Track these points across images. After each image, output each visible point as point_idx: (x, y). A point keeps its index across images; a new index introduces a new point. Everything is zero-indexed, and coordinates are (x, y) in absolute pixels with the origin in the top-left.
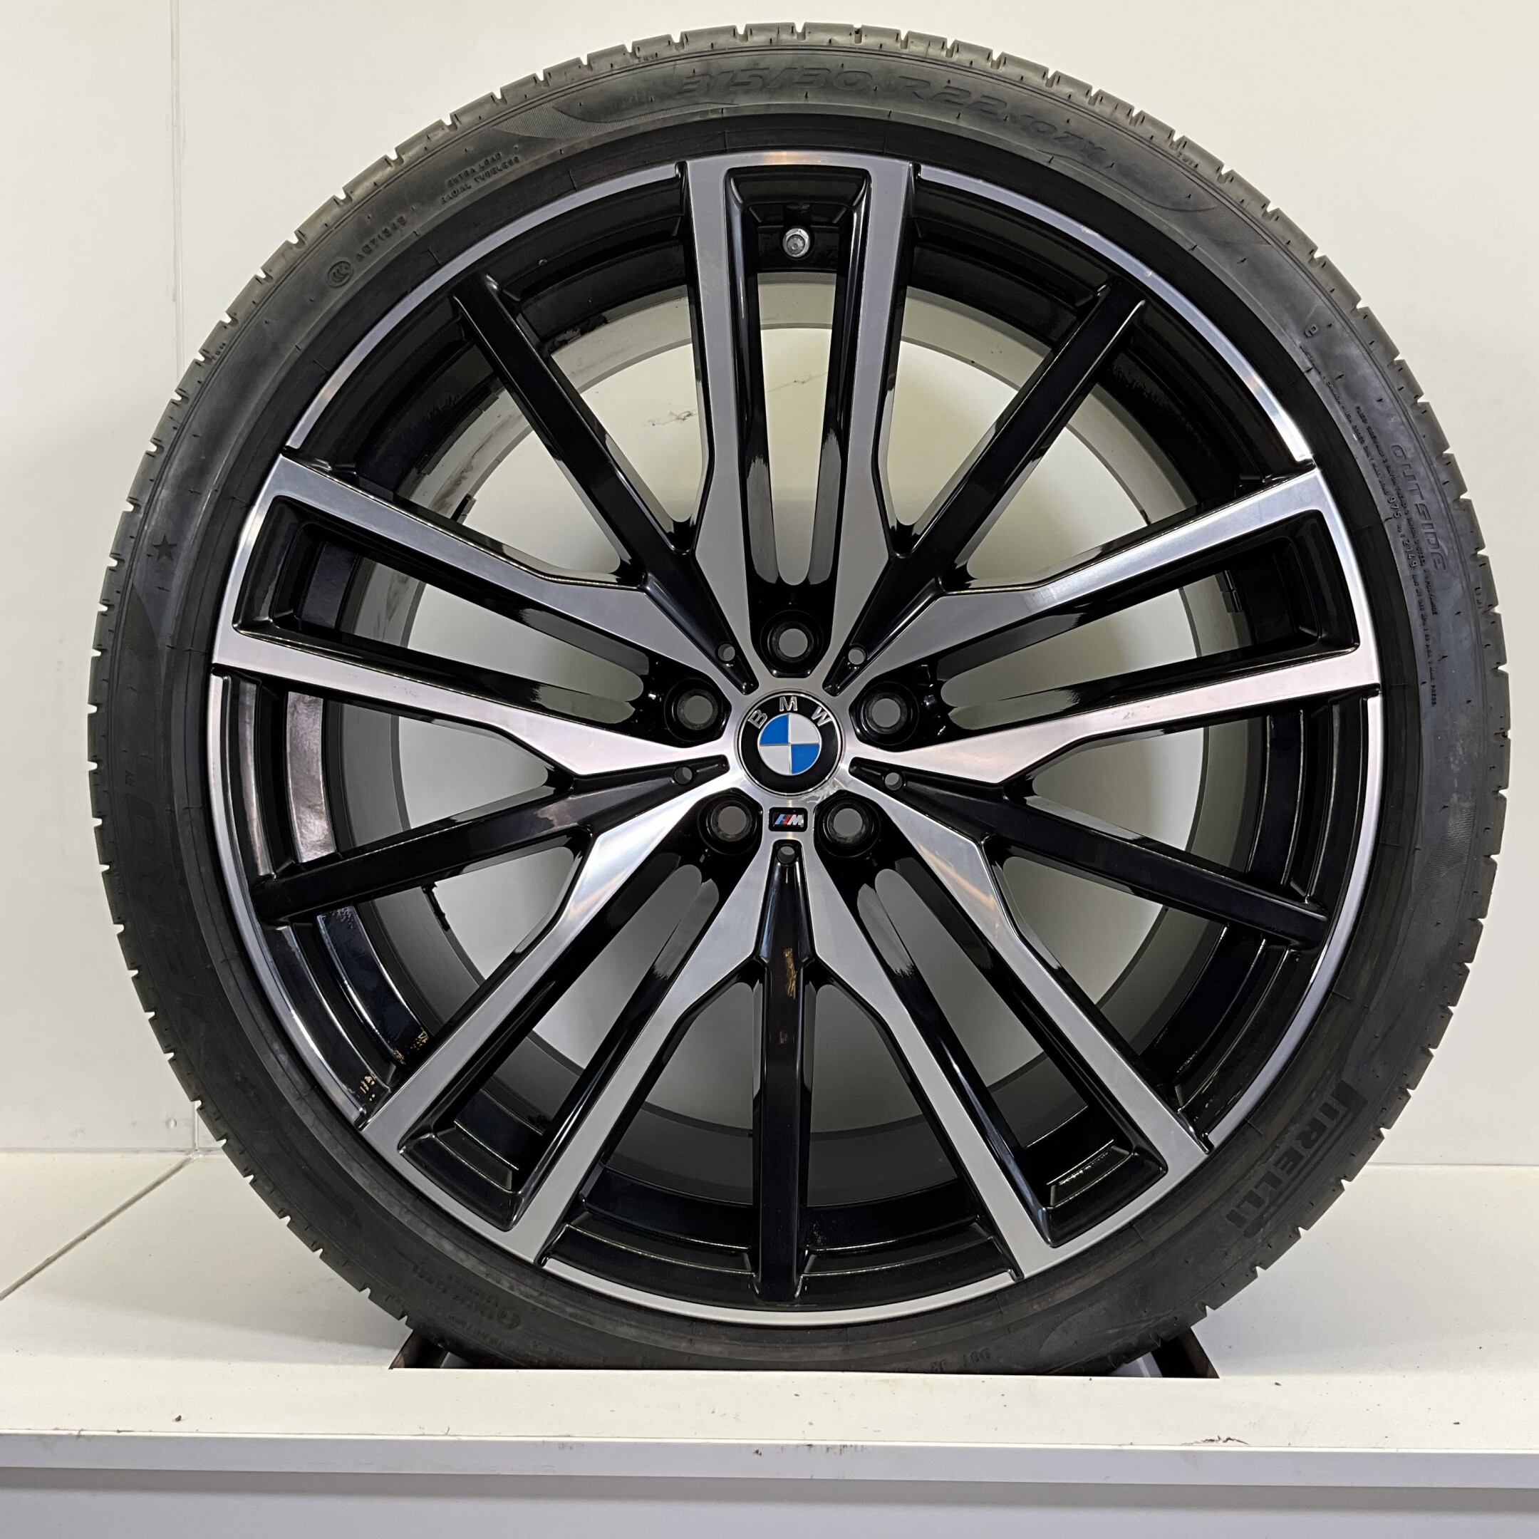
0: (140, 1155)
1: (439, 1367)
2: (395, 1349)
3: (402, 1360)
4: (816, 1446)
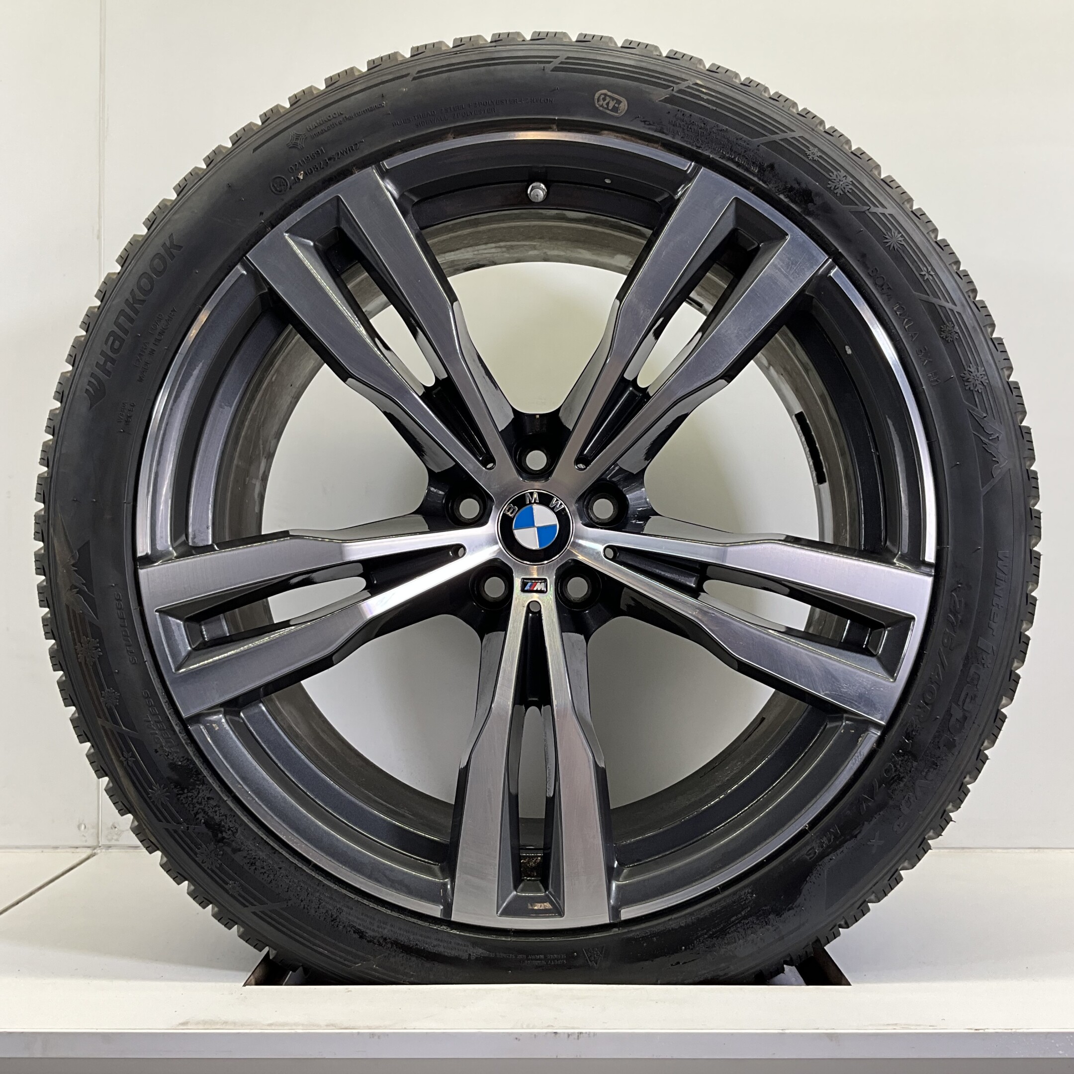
0: (59, 850)
1: (282, 985)
2: (249, 971)
3: (253, 982)
4: (560, 1033)
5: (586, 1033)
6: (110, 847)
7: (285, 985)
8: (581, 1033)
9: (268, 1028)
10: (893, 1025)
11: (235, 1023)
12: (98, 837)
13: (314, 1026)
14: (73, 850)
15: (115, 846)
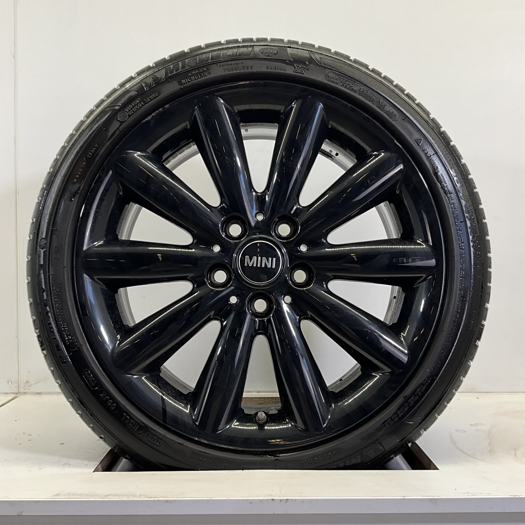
5: (291, 499)
6: (25, 393)
8: (288, 499)
9: (106, 497)
10: (467, 493)
11: (86, 495)
12: (19, 388)
13: (132, 496)
14: (5, 395)
15: (28, 392)
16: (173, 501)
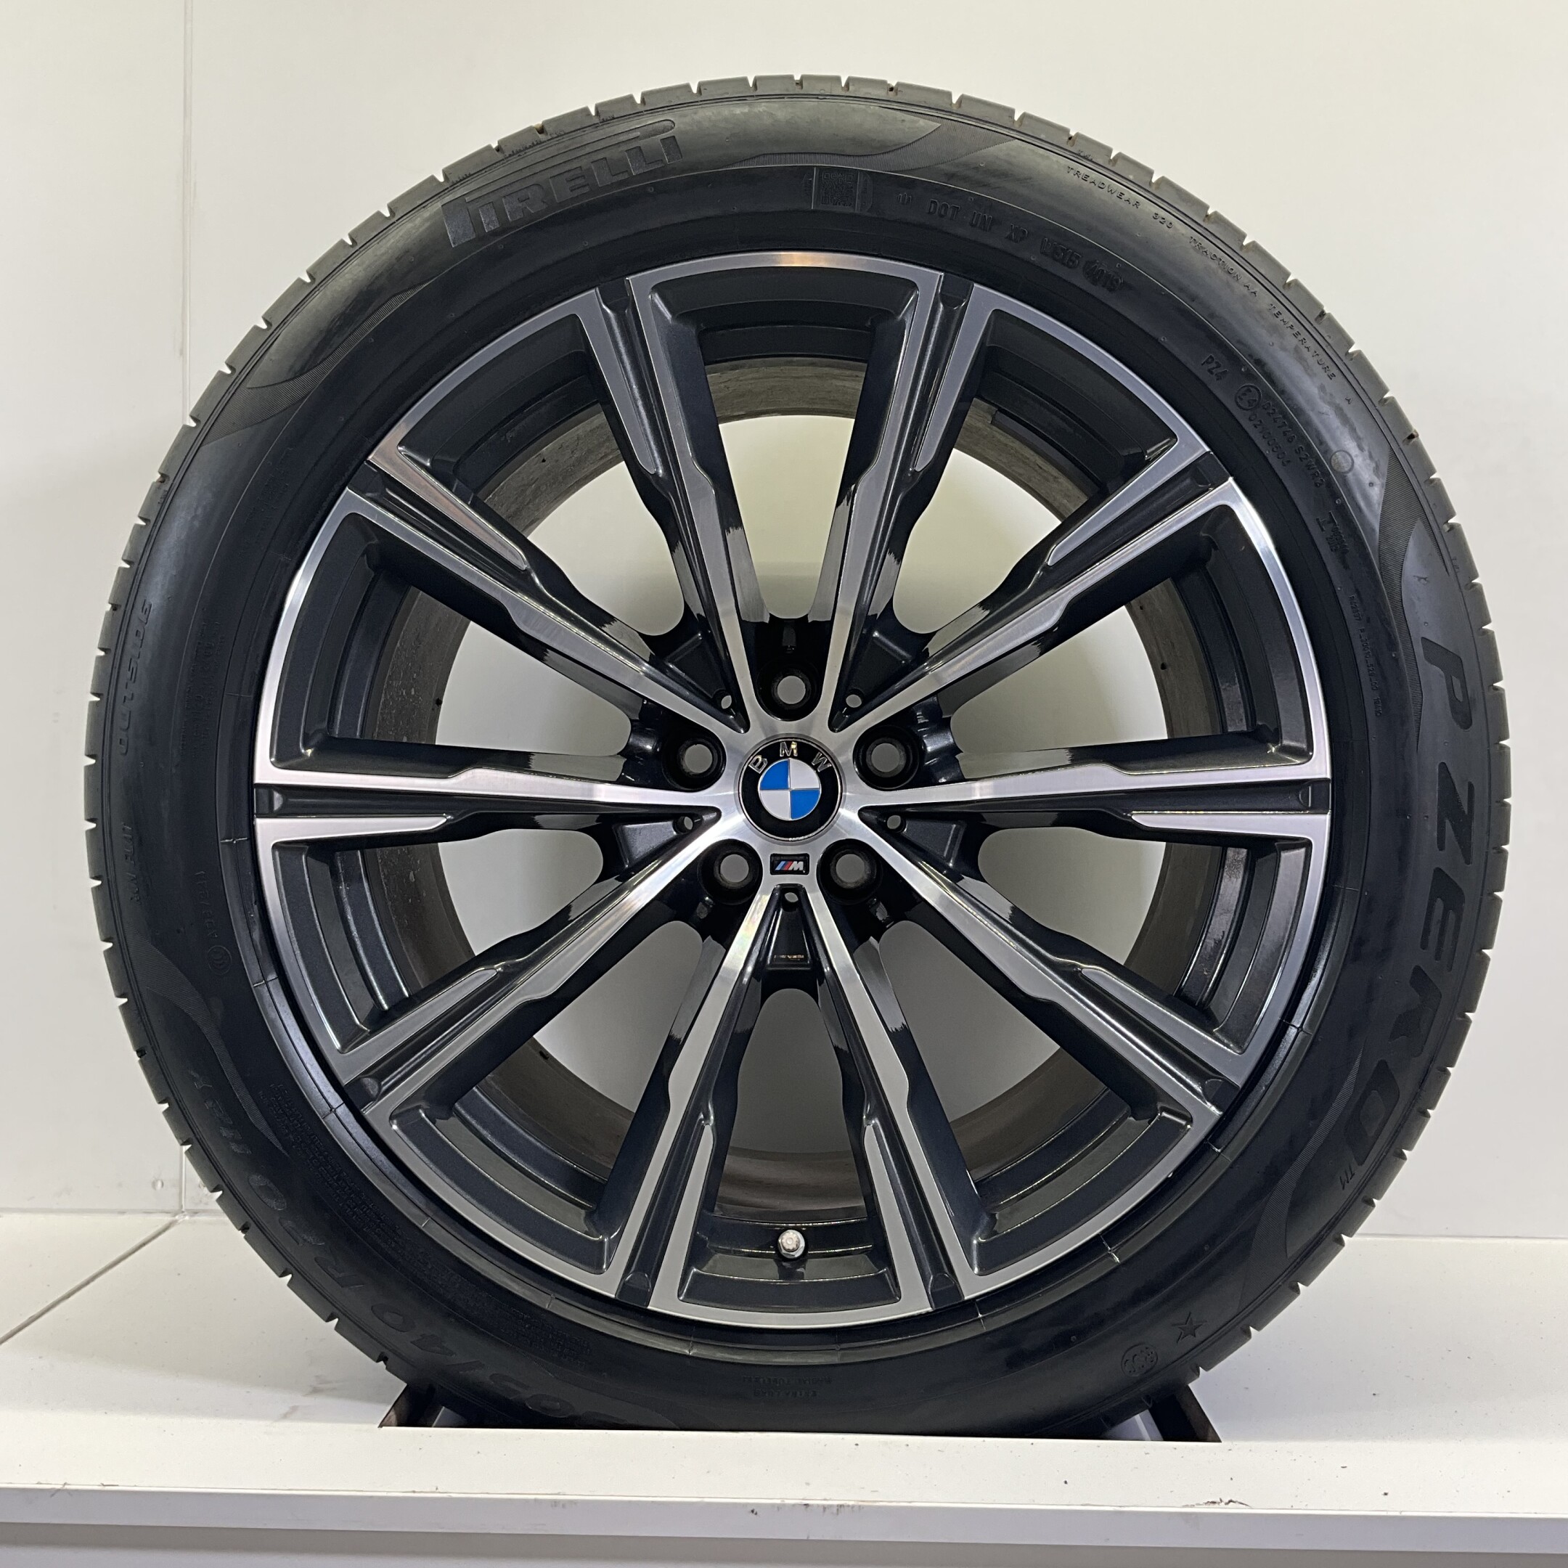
0: (125, 1216)
1: (430, 1426)
2: (387, 1405)
4: (812, 1505)
5: (849, 1506)
6: (195, 1213)
7: (435, 1427)
8: (841, 1506)
12: (181, 1198)
14: (145, 1215)
15: (204, 1210)
16: (571, 1502)
